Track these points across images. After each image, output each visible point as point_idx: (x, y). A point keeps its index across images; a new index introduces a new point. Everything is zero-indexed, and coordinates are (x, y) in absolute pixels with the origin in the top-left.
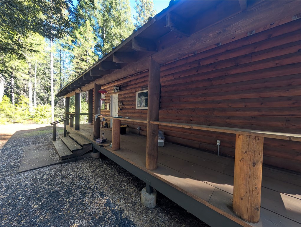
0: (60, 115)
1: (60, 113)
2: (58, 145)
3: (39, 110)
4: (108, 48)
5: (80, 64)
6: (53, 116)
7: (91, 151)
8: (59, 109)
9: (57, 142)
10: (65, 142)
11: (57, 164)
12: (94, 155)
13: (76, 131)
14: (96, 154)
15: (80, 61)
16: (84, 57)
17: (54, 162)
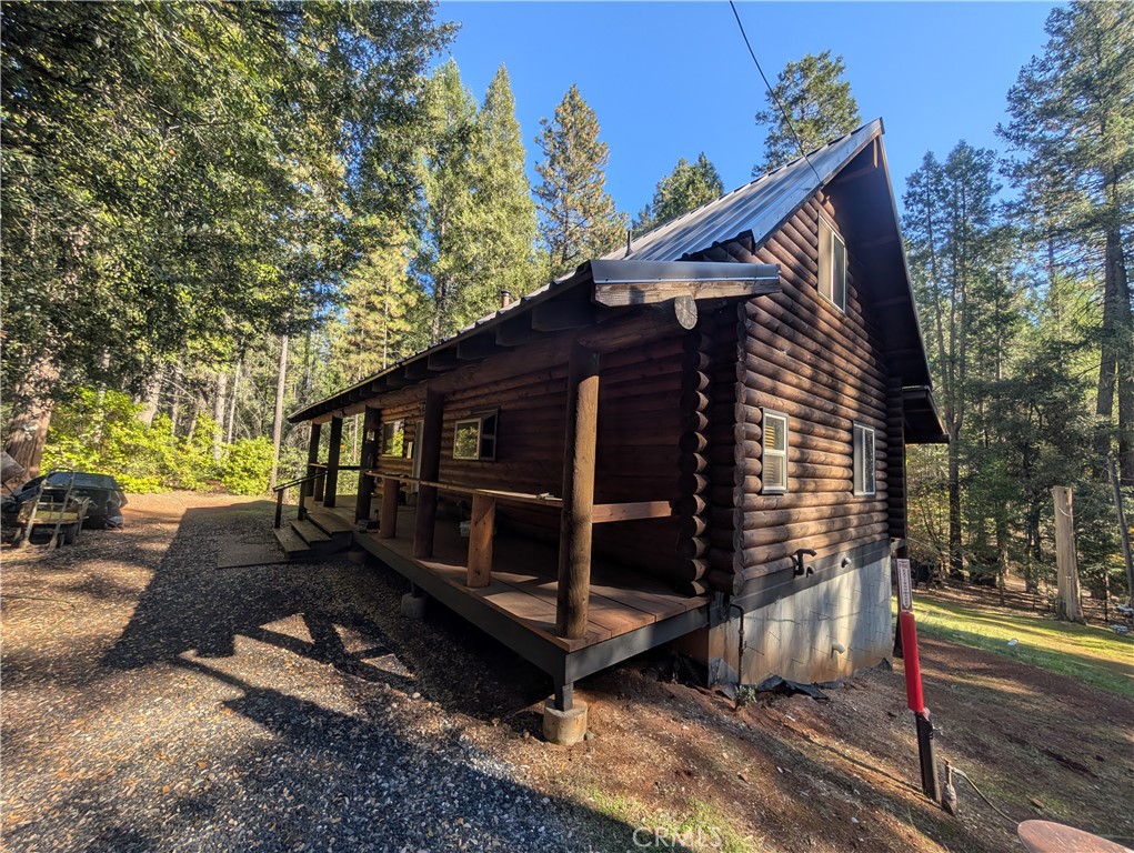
0: (294, 468)
1: (294, 464)
2: (284, 535)
3: (242, 454)
4: (447, 267)
5: (363, 320)
6: (274, 473)
7: (348, 549)
8: (292, 450)
9: (282, 531)
10: (299, 530)
11: (281, 563)
12: (353, 556)
13: (327, 509)
14: (356, 553)
15: (362, 311)
16: (374, 298)
17: (275, 560)
